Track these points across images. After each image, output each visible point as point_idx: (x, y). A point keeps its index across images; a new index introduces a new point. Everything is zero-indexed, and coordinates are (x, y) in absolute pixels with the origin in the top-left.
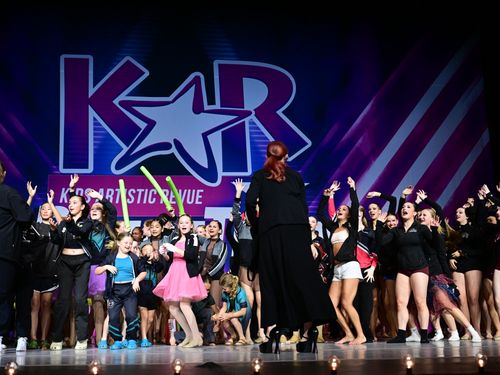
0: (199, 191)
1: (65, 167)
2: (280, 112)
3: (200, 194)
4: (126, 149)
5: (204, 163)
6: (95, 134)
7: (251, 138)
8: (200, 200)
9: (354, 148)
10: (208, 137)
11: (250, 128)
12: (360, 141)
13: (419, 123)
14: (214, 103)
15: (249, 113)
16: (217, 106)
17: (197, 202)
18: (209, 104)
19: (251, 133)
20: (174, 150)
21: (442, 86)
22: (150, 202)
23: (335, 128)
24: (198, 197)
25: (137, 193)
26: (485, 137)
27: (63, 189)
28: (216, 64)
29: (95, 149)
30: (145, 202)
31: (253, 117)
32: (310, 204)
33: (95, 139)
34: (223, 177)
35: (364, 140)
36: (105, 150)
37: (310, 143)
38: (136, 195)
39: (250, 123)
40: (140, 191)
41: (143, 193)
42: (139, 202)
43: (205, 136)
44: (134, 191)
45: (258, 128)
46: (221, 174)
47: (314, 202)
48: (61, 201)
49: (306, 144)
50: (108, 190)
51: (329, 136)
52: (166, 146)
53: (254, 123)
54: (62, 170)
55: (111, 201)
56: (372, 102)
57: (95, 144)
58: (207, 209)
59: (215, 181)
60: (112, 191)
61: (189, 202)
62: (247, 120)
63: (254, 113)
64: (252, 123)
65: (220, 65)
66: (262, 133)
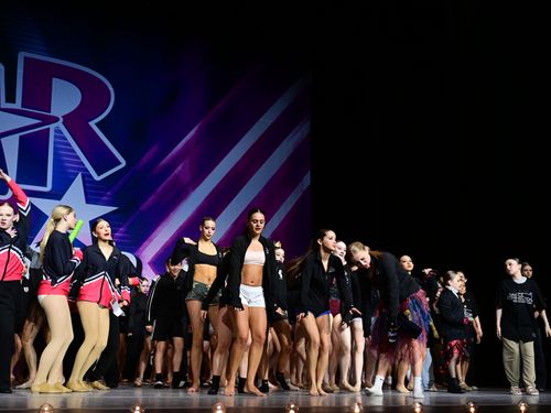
2: (92, 124)
7: (55, 148)
9: (173, 175)
10: (2, 140)
11: (55, 137)
12: (179, 168)
13: (243, 157)
14: (14, 102)
15: (56, 120)
16: (18, 105)
18: (7, 101)
19: (55, 143)
21: (271, 122)
23: (154, 149)
26: (307, 180)
28: (21, 56)
31: (60, 124)
32: (117, 231)
35: (183, 167)
37: (123, 163)
39: (56, 131)
45: (65, 138)
49: (119, 163)
51: (146, 158)
53: (60, 132)
56: (196, 128)
59: (3, 192)
62: (52, 127)
63: (61, 120)
64: (58, 131)
65: (26, 58)
66: (69, 145)
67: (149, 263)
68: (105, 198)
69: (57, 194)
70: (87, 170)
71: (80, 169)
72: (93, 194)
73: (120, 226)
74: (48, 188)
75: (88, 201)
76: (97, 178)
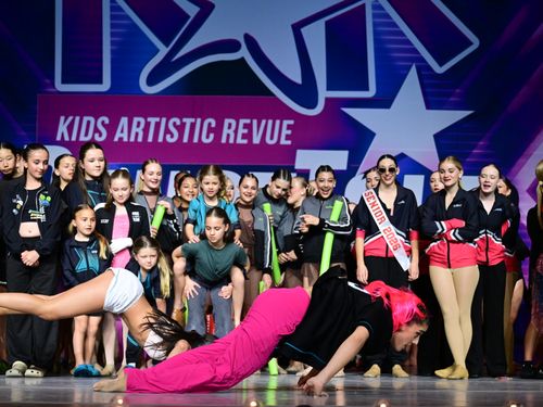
0: (286, 123)
1: (65, 81)
3: (289, 127)
4: (163, 51)
5: (295, 76)
6: (112, 26)
7: (376, 33)
8: (288, 137)
10: (302, 30)
11: (374, 16)
17: (284, 142)
19: (375, 25)
20: (244, 53)
22: (205, 140)
24: (285, 132)
25: (183, 125)
27: (62, 118)
29: (113, 52)
30: (196, 140)
32: (474, 147)
33: (112, 34)
34: (328, 100)
36: (130, 53)
37: (476, 42)
38: (181, 129)
39: (374, 7)
40: (188, 121)
41: (193, 126)
42: (185, 140)
43: (297, 28)
44: (178, 123)
45: (388, 16)
46: (323, 94)
47: (481, 143)
48: (59, 138)
49: (471, 44)
50: (136, 120)
52: (232, 46)
53: (380, 7)
54: (60, 87)
55: (140, 139)
57: (112, 43)
58: (300, 153)
59: (313, 105)
60: (142, 120)
61: (268, 141)
62: (369, 2)
64: (376, 7)
66: (395, 25)
67: (528, 191)
68: (452, 99)
69: (383, 100)
70: (423, 60)
71: (412, 60)
72: (436, 95)
73: (480, 139)
74: (371, 93)
75: (429, 106)
76: (439, 70)
